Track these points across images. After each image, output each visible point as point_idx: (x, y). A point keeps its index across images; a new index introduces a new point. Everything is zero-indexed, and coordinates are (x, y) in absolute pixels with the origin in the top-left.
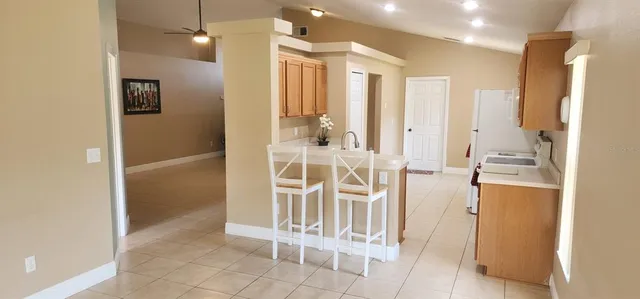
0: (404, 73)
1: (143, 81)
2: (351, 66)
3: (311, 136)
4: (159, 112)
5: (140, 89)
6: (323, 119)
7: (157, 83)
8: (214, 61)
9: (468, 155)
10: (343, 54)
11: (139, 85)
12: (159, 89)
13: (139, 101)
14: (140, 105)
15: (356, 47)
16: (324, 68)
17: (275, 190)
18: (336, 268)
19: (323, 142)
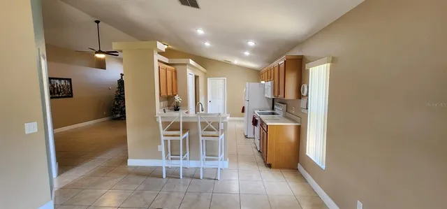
0: (206, 76)
1: (60, 79)
2: (189, 71)
3: (169, 106)
4: (72, 96)
5: (59, 84)
6: (177, 97)
7: (70, 80)
8: (105, 69)
9: (243, 111)
10: (185, 64)
11: (57, 81)
12: (71, 83)
13: (58, 91)
14: (59, 93)
15: (192, 62)
16: (176, 72)
17: (163, 138)
18: (201, 178)
19: (177, 109)
